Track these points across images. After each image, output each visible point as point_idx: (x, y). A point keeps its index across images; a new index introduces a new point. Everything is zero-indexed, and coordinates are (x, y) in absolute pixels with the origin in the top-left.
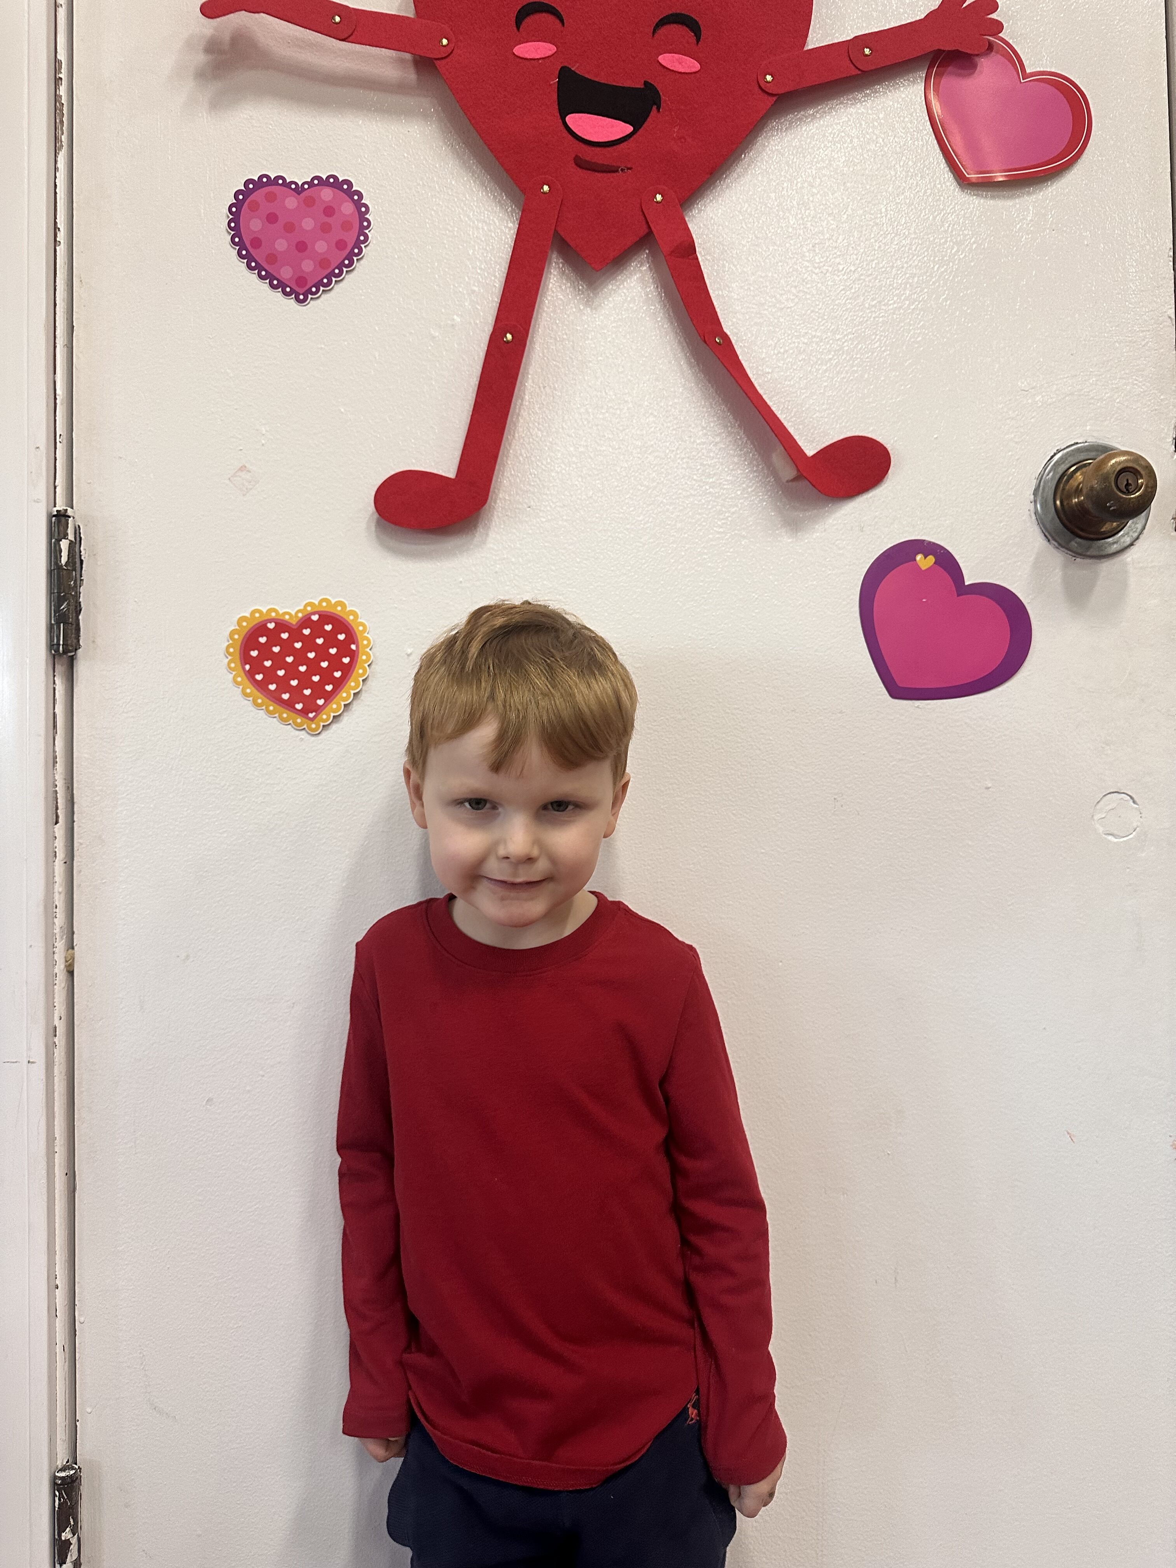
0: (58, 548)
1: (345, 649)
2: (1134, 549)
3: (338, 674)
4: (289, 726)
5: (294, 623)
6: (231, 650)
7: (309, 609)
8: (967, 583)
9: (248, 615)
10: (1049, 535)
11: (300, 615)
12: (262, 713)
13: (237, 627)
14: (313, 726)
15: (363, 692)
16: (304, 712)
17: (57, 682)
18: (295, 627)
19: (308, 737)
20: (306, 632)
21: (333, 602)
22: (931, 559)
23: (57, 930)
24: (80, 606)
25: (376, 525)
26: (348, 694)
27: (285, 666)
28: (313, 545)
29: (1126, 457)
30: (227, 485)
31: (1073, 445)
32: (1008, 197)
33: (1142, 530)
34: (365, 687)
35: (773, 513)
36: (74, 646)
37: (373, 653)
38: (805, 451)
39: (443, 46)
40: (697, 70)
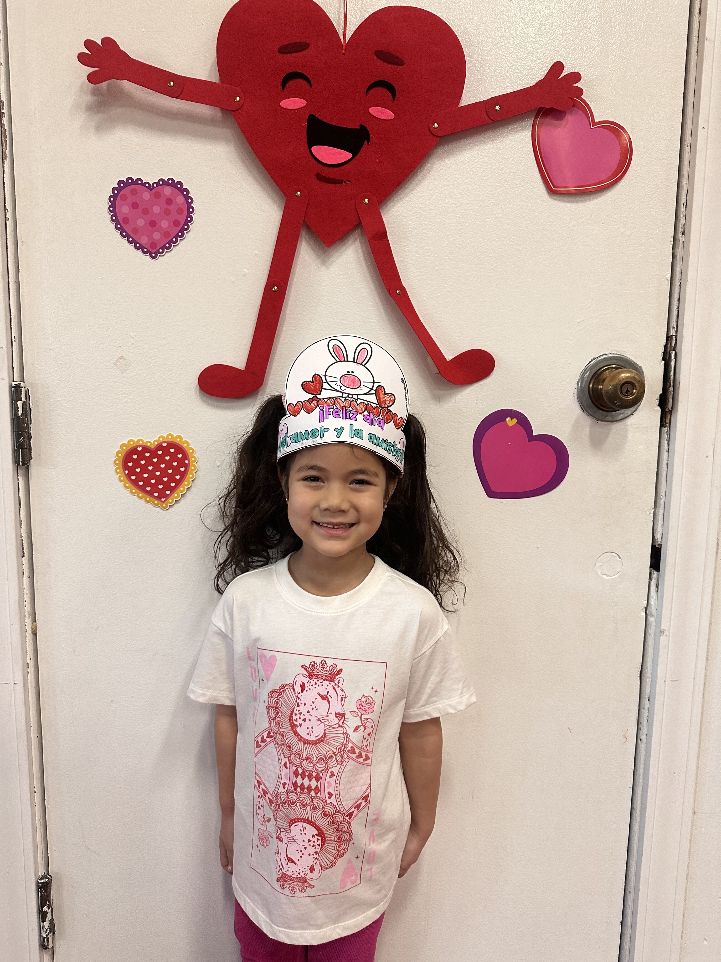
0: (16, 406)
1: (181, 463)
2: (632, 417)
3: (178, 477)
4: (151, 505)
5: (153, 447)
6: (117, 462)
7: (161, 439)
8: (534, 435)
9: (126, 442)
10: (584, 408)
11: (156, 443)
12: (135, 497)
13: (120, 450)
14: (164, 505)
15: (192, 487)
16: (159, 498)
17: (19, 479)
18: (154, 450)
19: (161, 511)
20: (160, 453)
21: (175, 436)
22: (515, 420)
23: (26, 614)
24: (31, 435)
25: (199, 392)
26: (184, 488)
27: (148, 471)
28: (164, 403)
29: (628, 375)
30: (113, 367)
31: (602, 355)
32: (577, 202)
33: (638, 407)
34: (193, 484)
35: (427, 392)
36: (28, 460)
37: (198, 465)
38: (446, 357)
39: (237, 102)
40: (392, 118)
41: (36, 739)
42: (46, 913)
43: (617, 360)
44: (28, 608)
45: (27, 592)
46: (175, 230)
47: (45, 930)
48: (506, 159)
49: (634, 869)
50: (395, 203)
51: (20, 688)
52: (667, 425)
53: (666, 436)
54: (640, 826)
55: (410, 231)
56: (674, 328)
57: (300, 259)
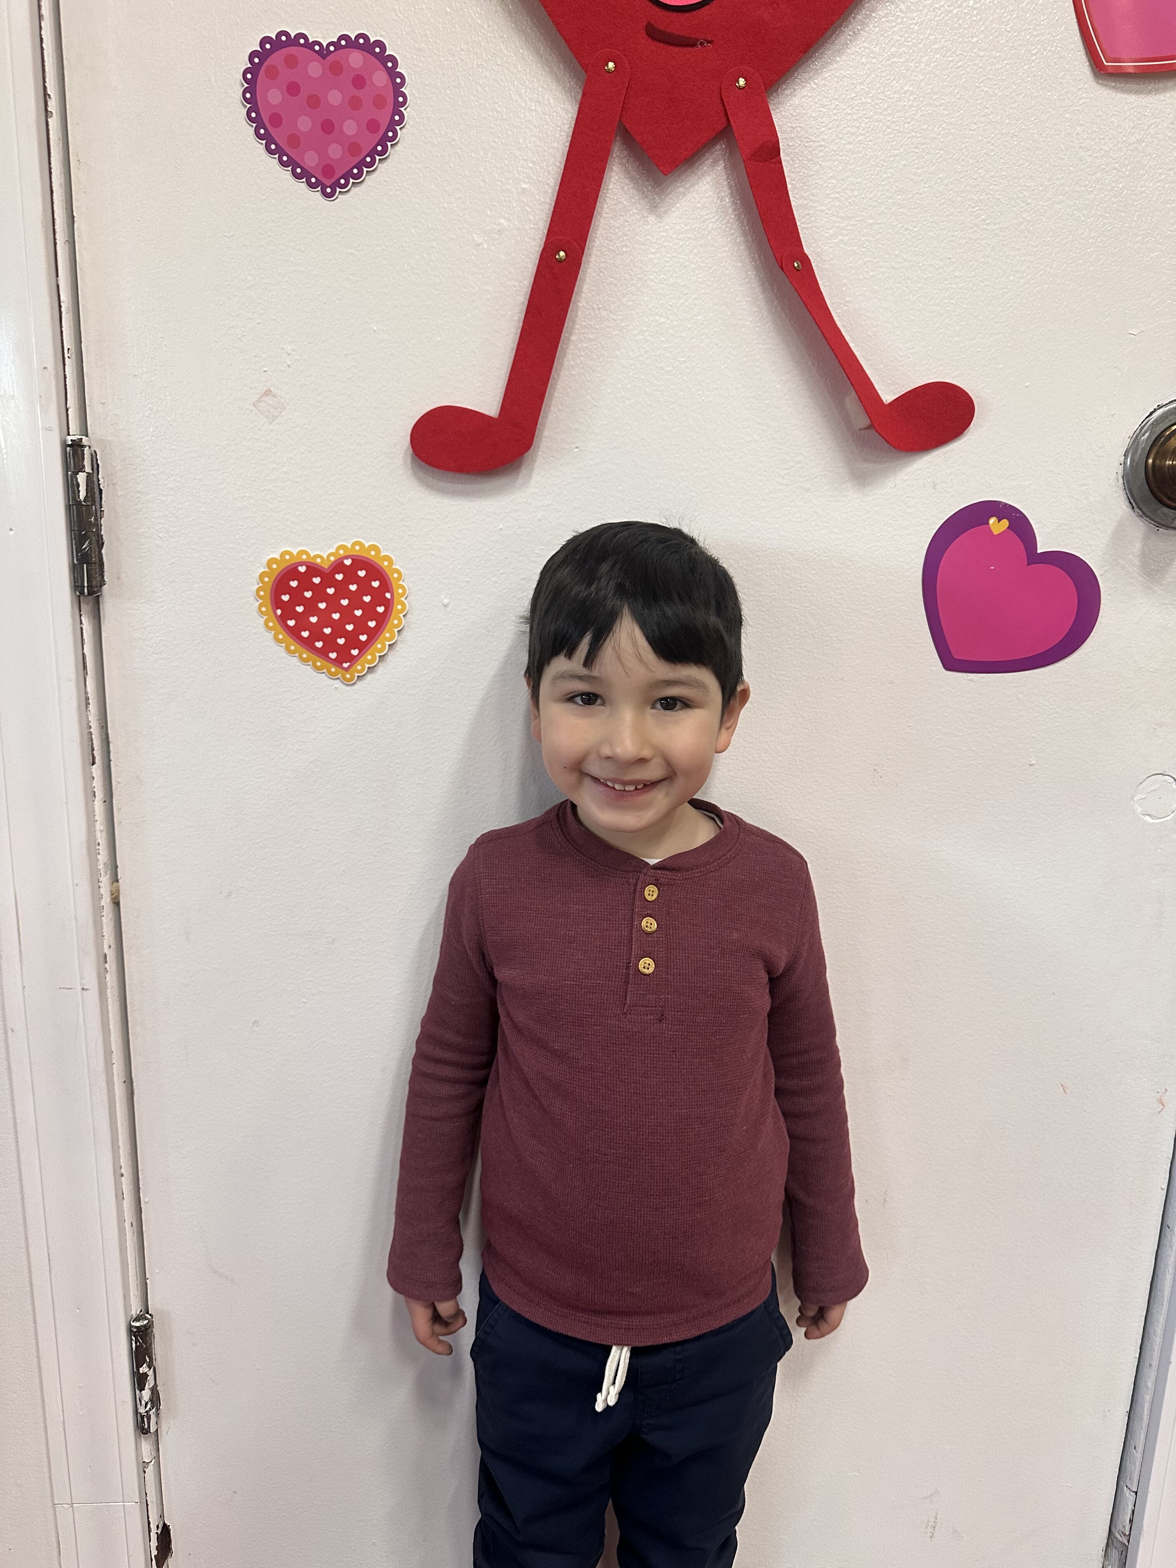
0: (75, 483)
1: (379, 597)
3: (372, 624)
4: (324, 675)
5: (326, 567)
6: (262, 593)
7: (341, 552)
8: (1039, 551)
9: (277, 556)
10: (1135, 502)
11: (332, 559)
12: (295, 660)
13: (267, 570)
14: (348, 676)
15: (399, 643)
16: (338, 662)
17: (83, 621)
18: (328, 571)
19: (343, 686)
20: (339, 577)
21: (367, 545)
22: (1005, 523)
23: (101, 866)
24: (102, 539)
25: (412, 462)
26: (383, 645)
27: (317, 610)
30: (252, 411)
34: (400, 639)
35: (840, 465)
36: (99, 584)
37: (408, 603)
38: (883, 397)
41: (123, 1086)
42: (145, 1375)
44: (103, 857)
45: (102, 828)
46: (369, 141)
47: (143, 1403)
50: (795, 90)
51: (93, 996)
55: (822, 146)
57: (609, 201)
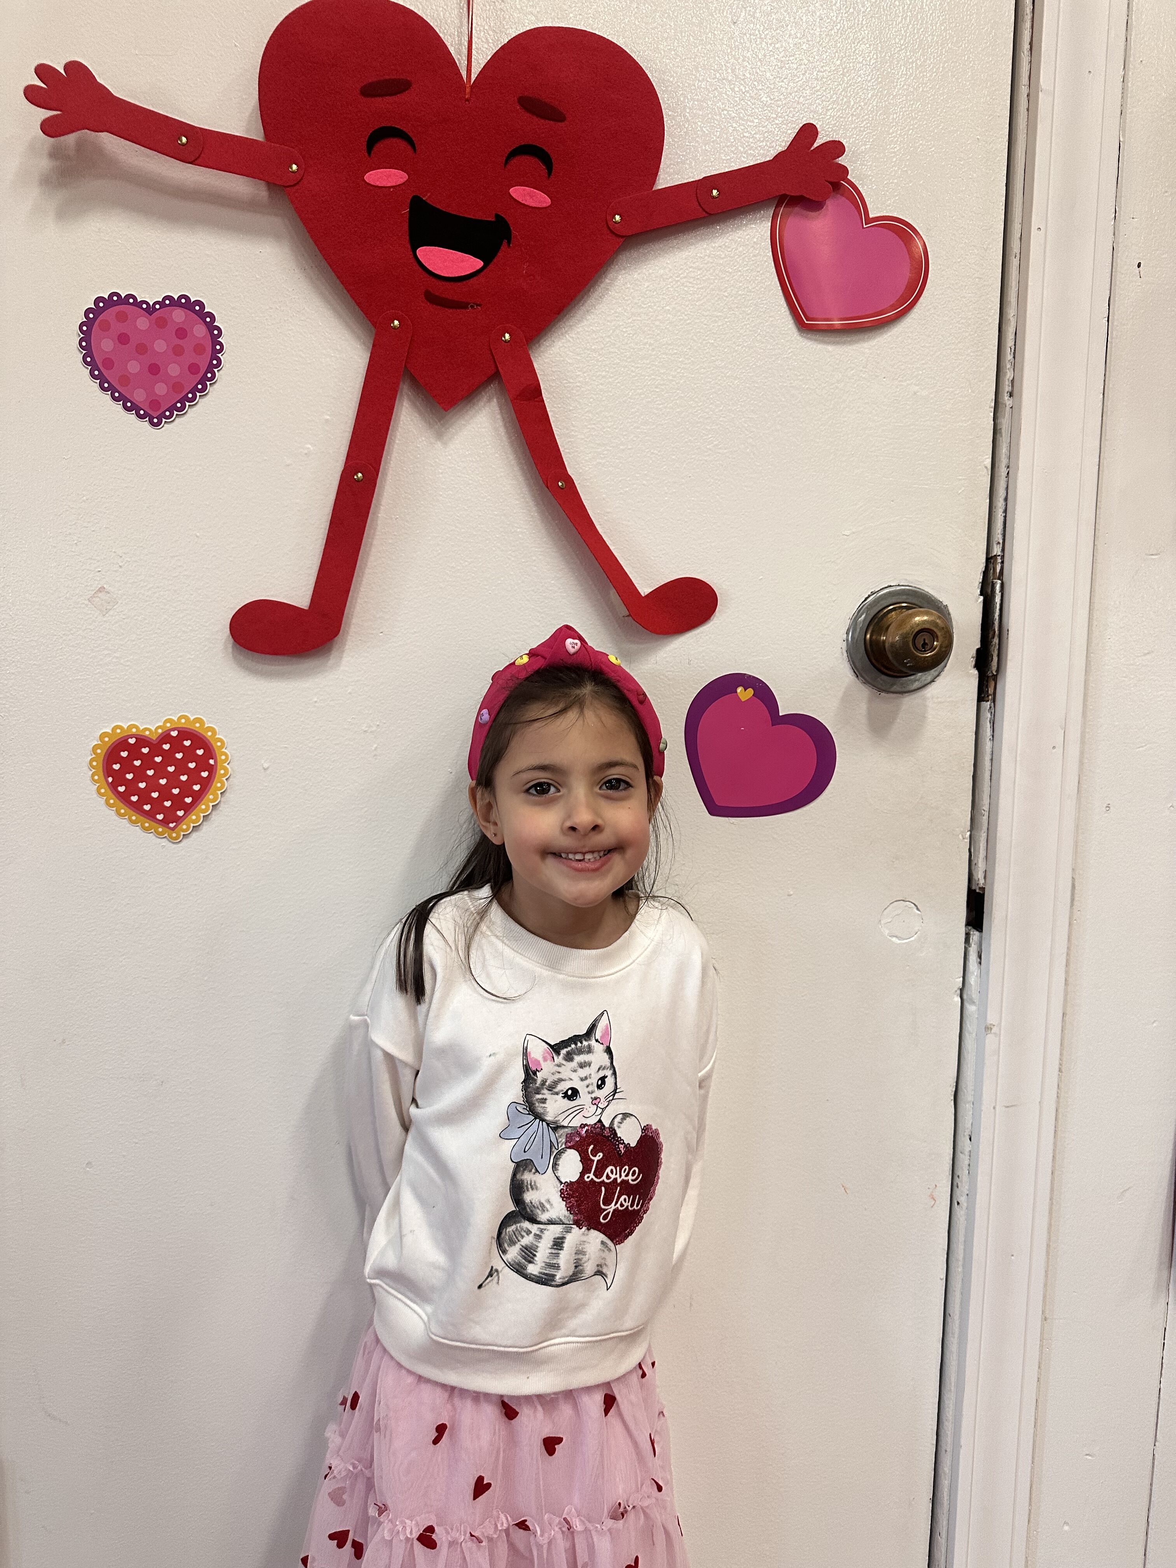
1: (204, 764)
2: (934, 686)
3: (197, 788)
4: (152, 834)
5: (154, 738)
6: (94, 763)
7: (168, 725)
8: (780, 714)
9: (109, 730)
10: (858, 671)
11: (160, 731)
12: (125, 822)
13: (100, 742)
14: (174, 835)
15: (222, 803)
16: (165, 822)
18: (156, 742)
19: (170, 844)
20: (166, 747)
22: (750, 692)
25: (233, 647)
26: (208, 806)
27: (145, 778)
28: (172, 664)
29: (925, 618)
30: (87, 605)
31: (886, 588)
32: (844, 343)
33: (942, 670)
34: (223, 799)
37: (231, 768)
38: (640, 590)
39: (293, 172)
40: (548, 205)
43: (908, 595)
46: (192, 380)
48: (730, 273)
49: (951, 1413)
50: (553, 341)
52: (990, 697)
53: (989, 715)
54: (959, 1343)
55: (578, 386)
56: (999, 543)
57: (400, 430)
